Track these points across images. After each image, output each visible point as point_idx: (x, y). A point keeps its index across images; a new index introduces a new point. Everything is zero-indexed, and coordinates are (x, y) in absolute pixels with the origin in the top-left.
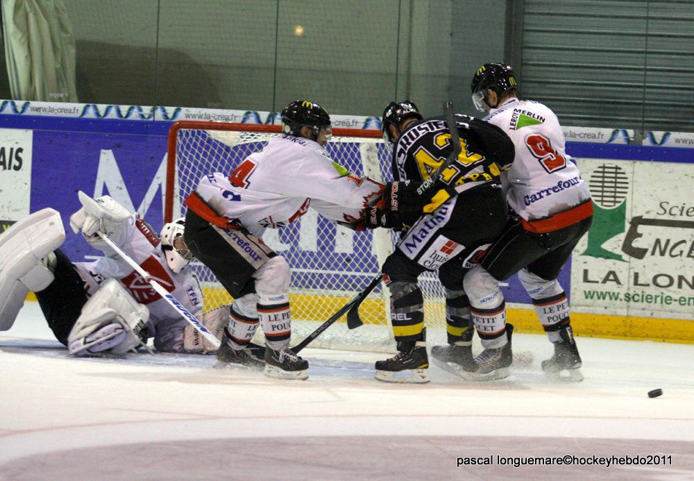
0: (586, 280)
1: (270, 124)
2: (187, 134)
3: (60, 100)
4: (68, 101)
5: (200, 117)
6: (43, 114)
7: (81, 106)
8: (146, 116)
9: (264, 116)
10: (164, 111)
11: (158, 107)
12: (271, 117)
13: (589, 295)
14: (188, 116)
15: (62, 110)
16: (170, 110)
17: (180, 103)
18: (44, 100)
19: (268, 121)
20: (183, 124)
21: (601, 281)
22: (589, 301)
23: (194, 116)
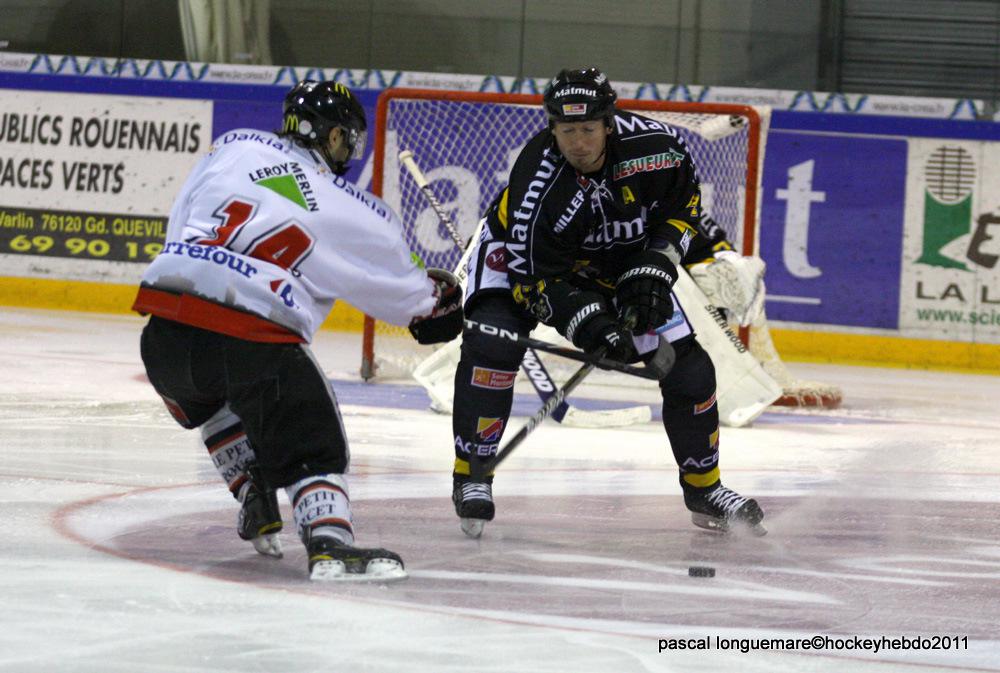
0: (920, 295)
1: (516, 92)
2: (401, 107)
3: (249, 62)
4: (259, 62)
5: (427, 83)
6: (226, 80)
7: (274, 70)
8: (358, 83)
9: (508, 82)
10: (380, 76)
11: (373, 70)
12: (517, 85)
13: (923, 315)
14: (410, 83)
15: (251, 75)
16: (389, 75)
17: (400, 66)
18: (228, 60)
19: (513, 89)
20: (405, 94)
21: (938, 296)
22: (924, 323)
23: (419, 83)
